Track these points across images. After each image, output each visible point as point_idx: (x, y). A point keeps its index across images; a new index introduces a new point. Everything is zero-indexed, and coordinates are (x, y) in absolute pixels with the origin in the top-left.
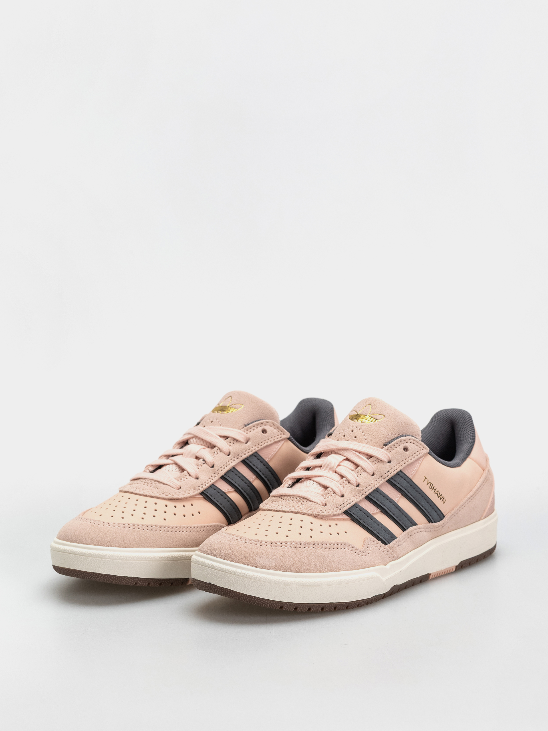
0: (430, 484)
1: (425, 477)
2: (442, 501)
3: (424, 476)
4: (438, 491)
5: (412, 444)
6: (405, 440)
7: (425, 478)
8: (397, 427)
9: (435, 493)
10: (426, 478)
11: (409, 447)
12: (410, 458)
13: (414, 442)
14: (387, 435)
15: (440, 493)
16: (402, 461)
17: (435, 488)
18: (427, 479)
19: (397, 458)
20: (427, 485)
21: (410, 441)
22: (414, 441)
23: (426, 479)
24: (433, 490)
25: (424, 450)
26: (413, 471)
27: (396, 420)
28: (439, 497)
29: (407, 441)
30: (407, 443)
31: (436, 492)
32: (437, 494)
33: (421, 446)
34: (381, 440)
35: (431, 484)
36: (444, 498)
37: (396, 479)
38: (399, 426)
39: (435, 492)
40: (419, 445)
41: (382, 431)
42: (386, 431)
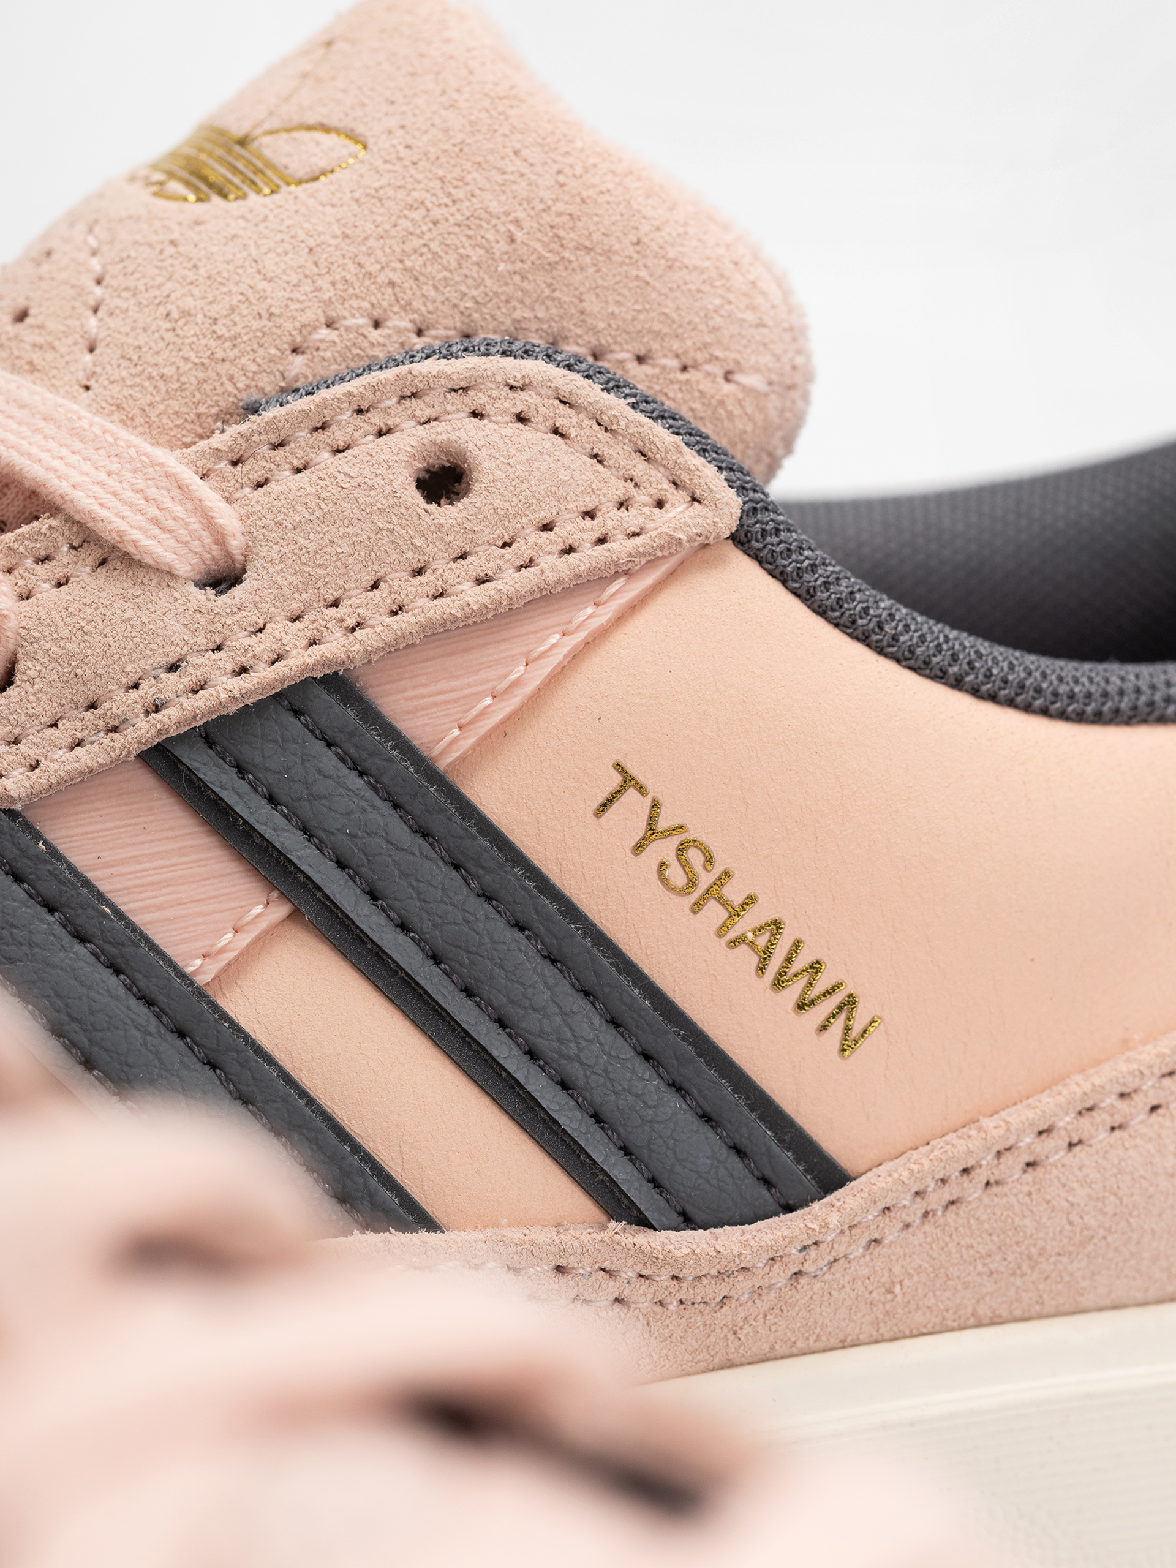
0: (675, 841)
1: (619, 767)
2: (824, 1028)
3: (616, 758)
4: (776, 926)
5: (534, 437)
6: (465, 389)
7: (617, 779)
8: (451, 259)
9: (734, 943)
10: (628, 781)
11: (483, 454)
12: (475, 565)
13: (566, 418)
14: (308, 328)
15: (797, 945)
16: (375, 586)
17: (735, 893)
18: (642, 790)
19: (312, 547)
20: (639, 848)
21: (521, 401)
22: (562, 409)
23: (631, 794)
24: (713, 905)
25: (678, 503)
26: (480, 696)
27: (460, 194)
28: (779, 983)
29: (483, 399)
30: (475, 414)
31: (744, 925)
32: (765, 956)
33: (639, 468)
34: (223, 369)
35: (681, 849)
36: (850, 1003)
37: (250, 754)
38: (476, 254)
39: (732, 935)
40: (617, 452)
41: (264, 284)
42: (307, 288)
